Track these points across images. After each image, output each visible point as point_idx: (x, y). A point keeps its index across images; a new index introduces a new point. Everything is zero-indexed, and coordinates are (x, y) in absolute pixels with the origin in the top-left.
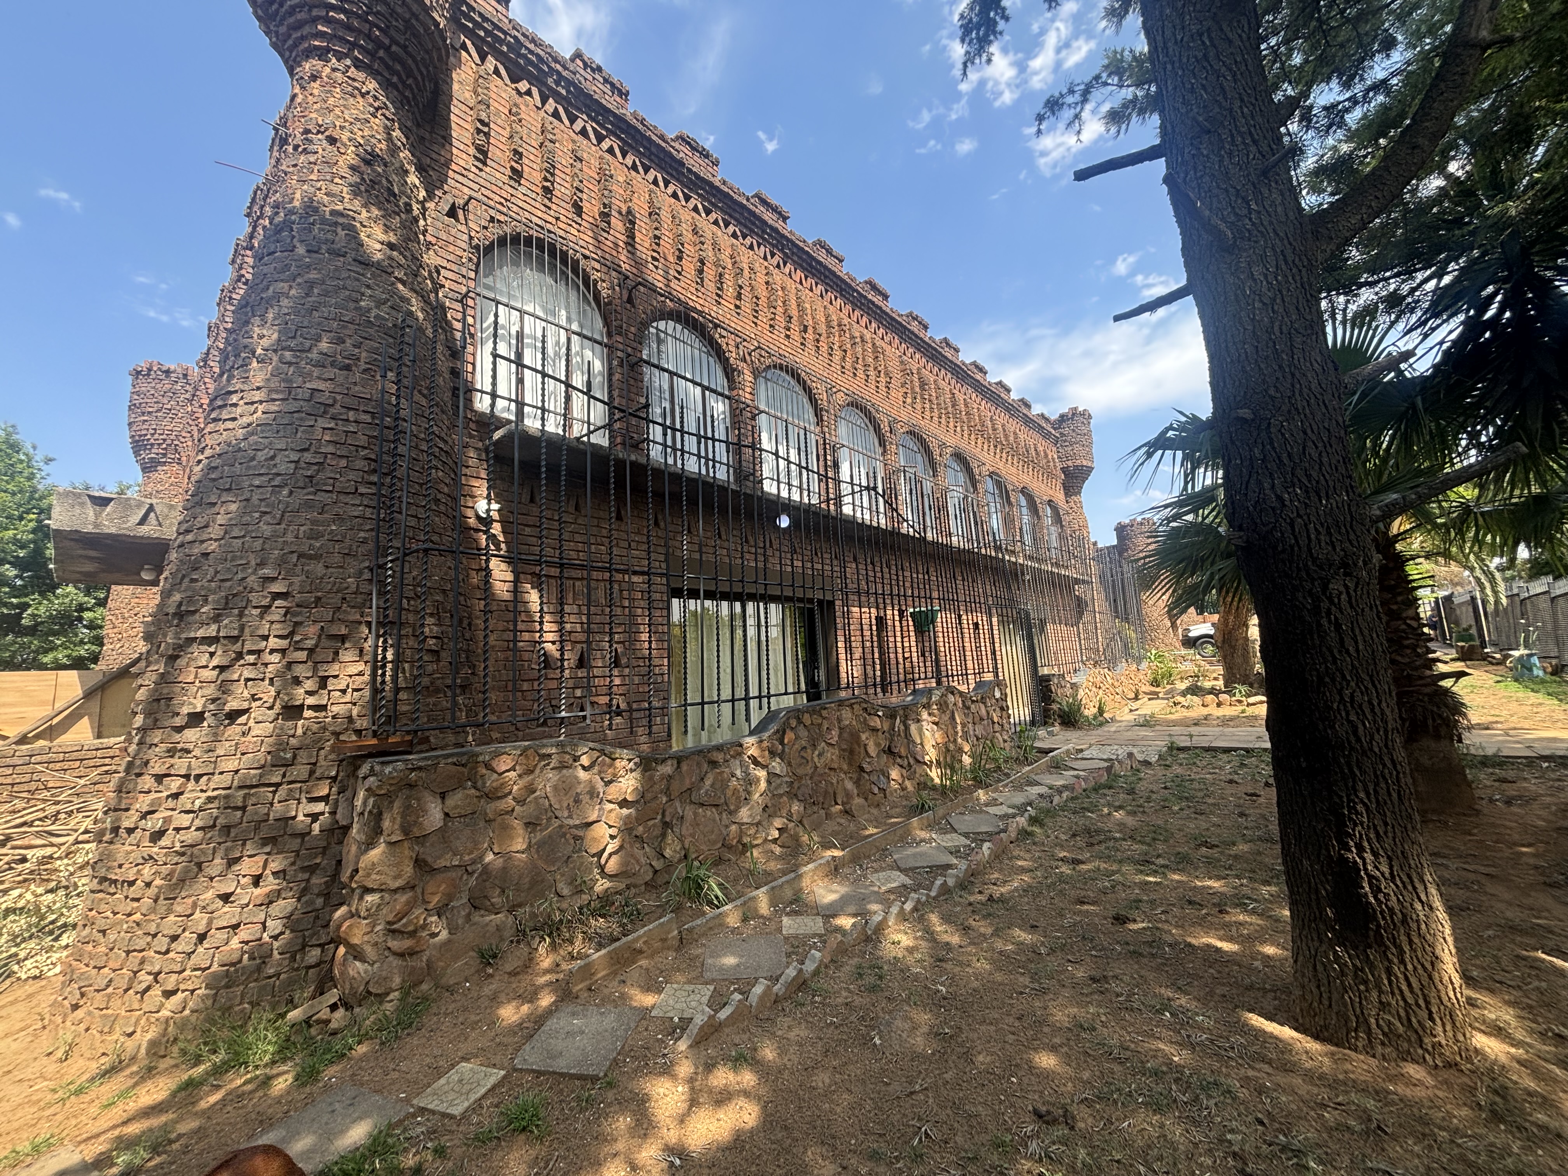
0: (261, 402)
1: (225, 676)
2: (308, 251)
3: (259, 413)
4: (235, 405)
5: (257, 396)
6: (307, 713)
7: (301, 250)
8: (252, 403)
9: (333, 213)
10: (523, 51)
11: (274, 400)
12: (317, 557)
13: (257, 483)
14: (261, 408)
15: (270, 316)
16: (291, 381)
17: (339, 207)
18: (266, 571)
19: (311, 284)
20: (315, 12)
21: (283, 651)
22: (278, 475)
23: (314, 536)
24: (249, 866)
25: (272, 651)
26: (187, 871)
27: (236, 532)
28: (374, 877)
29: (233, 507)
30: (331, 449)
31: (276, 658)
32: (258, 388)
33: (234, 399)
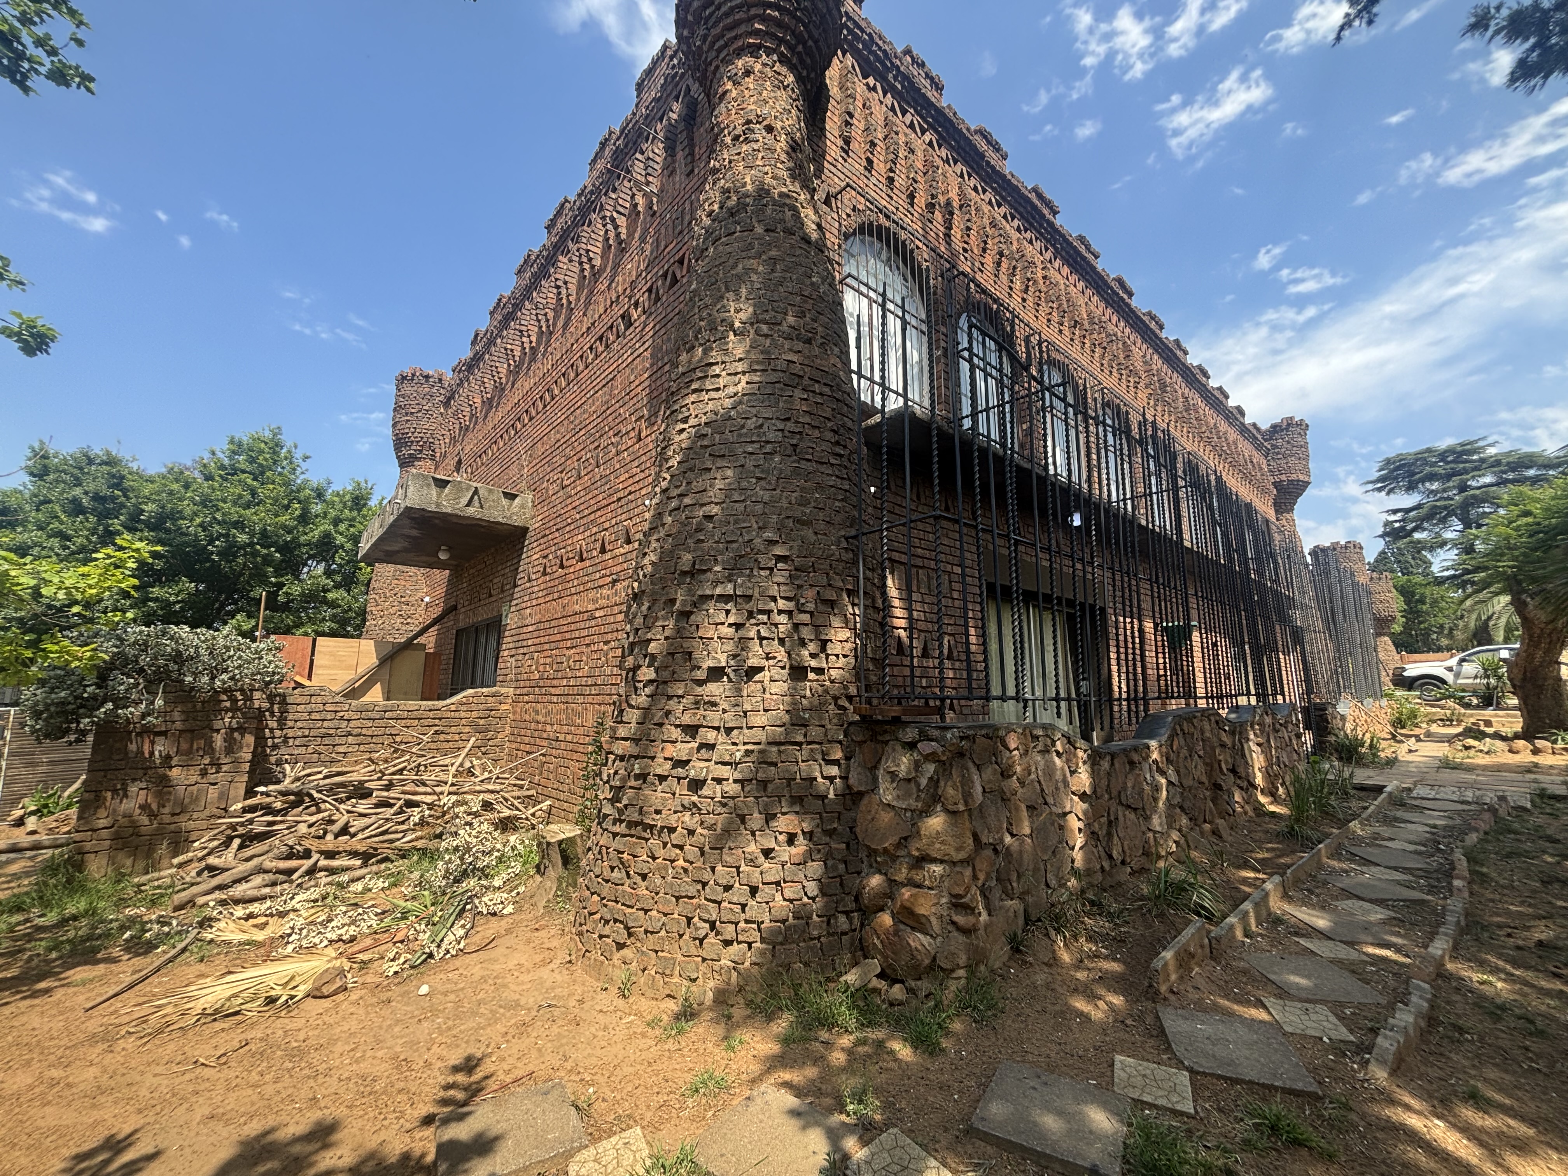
0: (744, 373)
1: (741, 633)
2: (767, 230)
3: (743, 383)
4: (718, 376)
5: (740, 367)
6: (811, 676)
7: (759, 230)
8: (736, 374)
9: (781, 195)
10: (874, 48)
11: (756, 371)
12: (807, 523)
13: (750, 450)
14: (745, 379)
15: (744, 291)
16: (768, 353)
17: (784, 190)
18: (768, 535)
19: (774, 260)
20: (753, 11)
21: (790, 613)
22: (768, 442)
23: (803, 502)
24: (785, 823)
25: (780, 612)
26: (730, 822)
27: (736, 497)
28: (938, 846)
29: (729, 473)
30: (806, 419)
31: (783, 619)
32: (740, 360)
33: (717, 370)
